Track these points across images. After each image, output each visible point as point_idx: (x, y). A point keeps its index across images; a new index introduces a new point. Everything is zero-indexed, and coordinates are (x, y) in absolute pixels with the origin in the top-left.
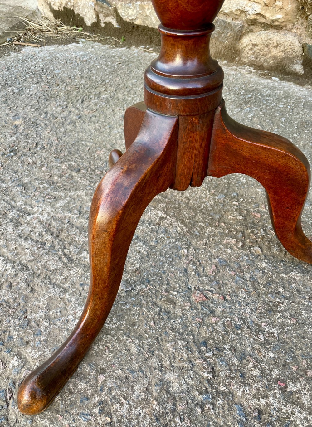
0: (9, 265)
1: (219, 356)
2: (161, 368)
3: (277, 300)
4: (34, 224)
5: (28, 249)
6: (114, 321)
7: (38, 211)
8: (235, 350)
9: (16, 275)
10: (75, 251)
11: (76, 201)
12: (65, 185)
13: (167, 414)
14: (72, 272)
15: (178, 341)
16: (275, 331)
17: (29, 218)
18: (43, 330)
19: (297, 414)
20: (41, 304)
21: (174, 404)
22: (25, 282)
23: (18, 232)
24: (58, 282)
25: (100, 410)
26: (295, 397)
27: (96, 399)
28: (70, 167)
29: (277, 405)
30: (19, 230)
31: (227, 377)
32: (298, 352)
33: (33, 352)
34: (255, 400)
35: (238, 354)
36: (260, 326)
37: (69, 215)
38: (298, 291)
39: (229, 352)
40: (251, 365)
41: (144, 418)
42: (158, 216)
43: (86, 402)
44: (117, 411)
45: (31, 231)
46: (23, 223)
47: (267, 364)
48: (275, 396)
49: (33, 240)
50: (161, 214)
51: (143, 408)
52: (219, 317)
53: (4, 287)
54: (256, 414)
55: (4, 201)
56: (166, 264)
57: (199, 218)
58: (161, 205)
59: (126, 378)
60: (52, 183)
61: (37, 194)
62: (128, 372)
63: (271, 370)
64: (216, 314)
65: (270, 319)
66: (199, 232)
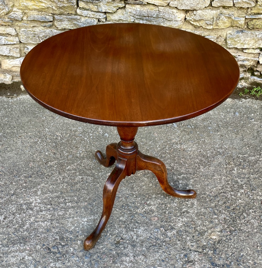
0: (46, 222)
1: (129, 206)
2: (117, 218)
3: (132, 184)
4: (38, 205)
5: (46, 214)
6: (96, 216)
7: (33, 200)
8: (131, 203)
9: (52, 223)
10: (64, 205)
11: (44, 189)
12: (32, 185)
13: (127, 225)
14: (69, 211)
15: (117, 209)
16: (137, 192)
17: (33, 205)
18: (78, 231)
19: (152, 207)
20: (70, 225)
21: (127, 223)
22: (57, 223)
23: (35, 211)
24: (68, 217)
25: (111, 235)
26: (150, 204)
27: (108, 234)
28: (25, 177)
29: (148, 208)
30: (35, 210)
31: (134, 209)
32: (144, 194)
33: (82, 237)
34: (143, 210)
35: (133, 203)
36: (132, 194)
37: (47, 195)
38: (135, 179)
39: (130, 204)
40: (137, 204)
41: (123, 230)
42: (80, 178)
43: (107, 236)
44: (115, 233)
45: (40, 208)
46: (33, 208)
47: (140, 201)
48: (146, 207)
49: (44, 210)
50: (80, 177)
51: (121, 228)
52: (121, 198)
53: (52, 229)
54: (145, 213)
55: (14, 205)
56: (96, 192)
57: (94, 172)
58: (77, 173)
59: (111, 225)
60: (25, 187)
61: (24, 194)
62: (111, 224)
63: (142, 202)
64: (120, 197)
65: (134, 190)
66: (97, 177)
